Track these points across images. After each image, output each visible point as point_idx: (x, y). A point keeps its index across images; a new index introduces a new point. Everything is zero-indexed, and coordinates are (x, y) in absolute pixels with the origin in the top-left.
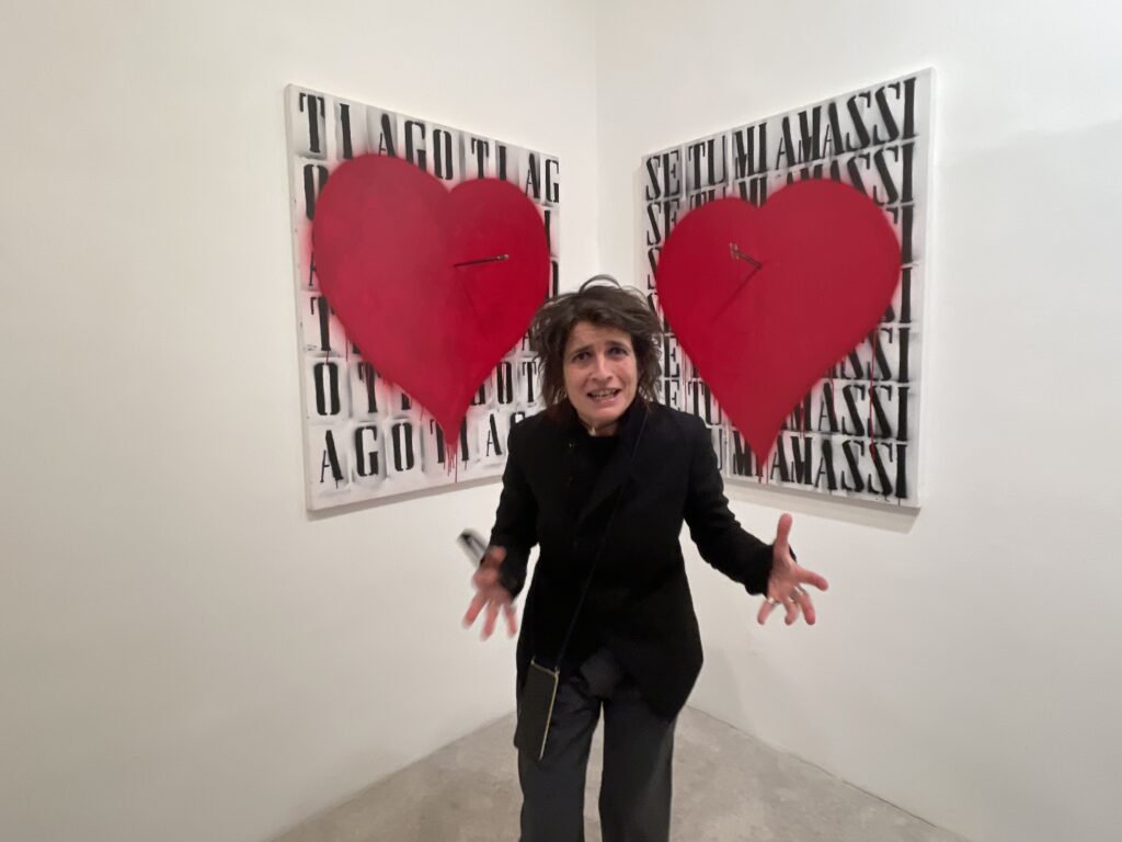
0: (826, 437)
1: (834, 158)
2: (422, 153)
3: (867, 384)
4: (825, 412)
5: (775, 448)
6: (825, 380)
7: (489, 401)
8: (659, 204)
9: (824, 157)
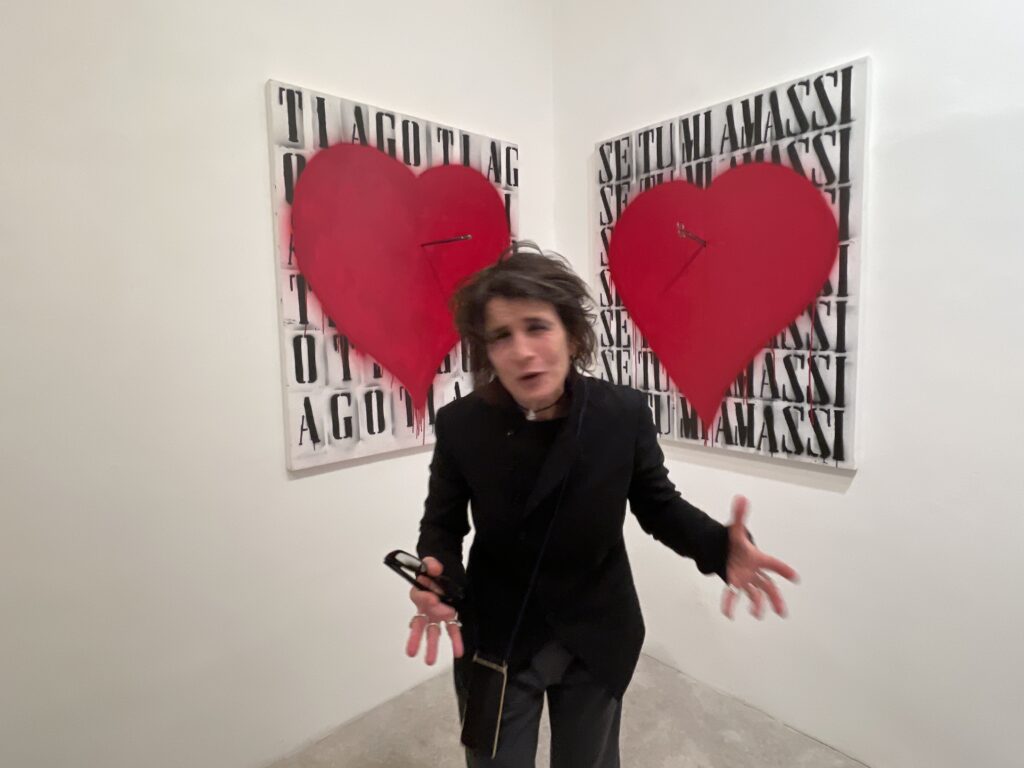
0: (768, 403)
1: (774, 143)
2: (392, 142)
3: (807, 354)
4: (767, 380)
5: (719, 414)
6: (766, 351)
7: (454, 369)
8: (611, 187)
9: (765, 142)
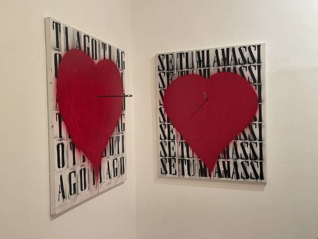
0: (235, 160)
1: (234, 66)
2: (88, 48)
3: (249, 142)
4: (234, 152)
5: (216, 166)
6: (234, 141)
7: (107, 155)
8: (164, 73)
9: (231, 65)
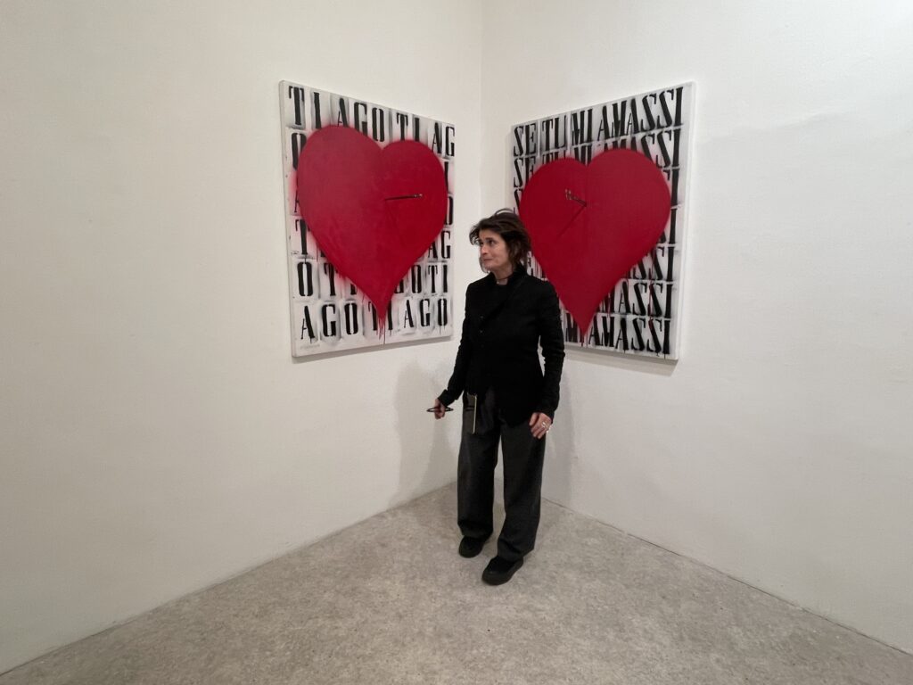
0: (623, 316)
1: (633, 135)
2: (365, 124)
3: (648, 282)
4: (623, 301)
5: (592, 324)
6: (623, 280)
7: (406, 291)
8: (522, 159)
9: (627, 134)
